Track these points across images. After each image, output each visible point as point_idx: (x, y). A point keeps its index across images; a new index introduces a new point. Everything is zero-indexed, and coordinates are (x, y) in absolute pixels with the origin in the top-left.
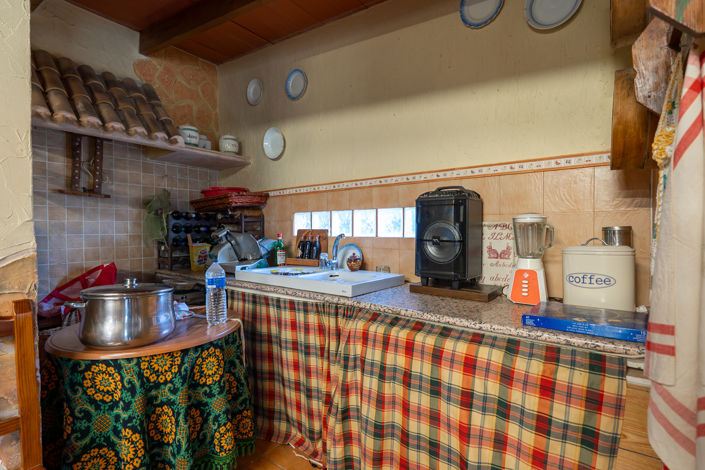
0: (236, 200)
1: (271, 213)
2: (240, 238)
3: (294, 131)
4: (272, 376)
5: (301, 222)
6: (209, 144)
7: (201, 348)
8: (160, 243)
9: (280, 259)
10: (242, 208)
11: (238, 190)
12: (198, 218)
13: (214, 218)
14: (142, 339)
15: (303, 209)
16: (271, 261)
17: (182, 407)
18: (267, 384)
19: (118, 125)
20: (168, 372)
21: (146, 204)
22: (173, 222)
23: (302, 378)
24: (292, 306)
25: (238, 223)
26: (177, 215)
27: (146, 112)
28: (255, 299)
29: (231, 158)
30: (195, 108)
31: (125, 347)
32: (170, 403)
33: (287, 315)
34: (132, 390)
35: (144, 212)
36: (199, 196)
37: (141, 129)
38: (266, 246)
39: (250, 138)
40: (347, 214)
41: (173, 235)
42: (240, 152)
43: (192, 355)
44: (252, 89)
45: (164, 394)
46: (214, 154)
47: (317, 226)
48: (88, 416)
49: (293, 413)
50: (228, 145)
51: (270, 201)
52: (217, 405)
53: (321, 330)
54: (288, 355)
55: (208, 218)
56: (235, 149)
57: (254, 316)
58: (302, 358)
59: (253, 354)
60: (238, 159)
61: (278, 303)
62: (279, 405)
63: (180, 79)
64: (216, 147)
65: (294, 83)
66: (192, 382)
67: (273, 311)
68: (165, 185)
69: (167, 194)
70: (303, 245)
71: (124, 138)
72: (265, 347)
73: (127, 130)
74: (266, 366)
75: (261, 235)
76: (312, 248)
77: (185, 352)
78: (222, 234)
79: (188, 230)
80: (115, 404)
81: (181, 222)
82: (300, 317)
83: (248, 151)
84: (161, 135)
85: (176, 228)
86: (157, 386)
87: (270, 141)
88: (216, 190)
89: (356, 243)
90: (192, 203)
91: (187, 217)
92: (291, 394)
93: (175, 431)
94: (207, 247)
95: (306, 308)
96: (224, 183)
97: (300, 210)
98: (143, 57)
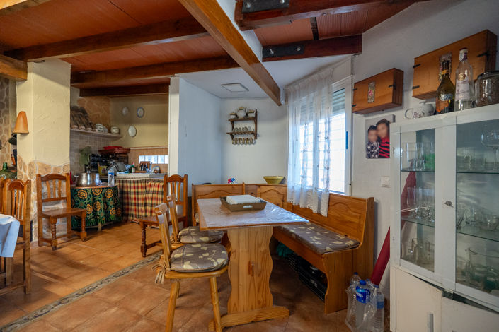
0: (117, 151)
1: (131, 155)
2: (119, 164)
3: (139, 127)
4: (128, 204)
5: (142, 159)
6: (107, 130)
7: (107, 188)
8: (86, 165)
9: (133, 171)
10: (120, 154)
11: (119, 148)
12: (102, 156)
13: (109, 157)
14: (93, 184)
15: (142, 154)
16: (130, 171)
17: (102, 201)
18: (126, 206)
19: (76, 126)
20: (98, 193)
21: (81, 151)
22: (92, 158)
23: (137, 202)
24: (134, 182)
25: (118, 159)
26: (94, 155)
27: (84, 120)
28: (123, 181)
29: (116, 135)
30: (101, 115)
31: (87, 186)
32: (99, 201)
33: (132, 185)
34: (90, 196)
35: (79, 154)
36: (102, 149)
37: (83, 127)
38: (128, 167)
39: (123, 128)
40: (163, 156)
41: (92, 163)
42: (119, 133)
43: (105, 190)
44: (124, 111)
45: (98, 198)
46: (109, 134)
47: (147, 160)
48: (78, 202)
49: (134, 213)
50: (114, 130)
51: (131, 152)
52: (111, 203)
53: (142, 187)
54: (133, 196)
55: (106, 157)
56: (117, 132)
57: (123, 187)
58: (136, 196)
59: (122, 198)
60: (118, 136)
61: (130, 182)
62: (130, 212)
63: (95, 104)
64: (110, 131)
65: (140, 112)
66: (105, 196)
67: (129, 184)
68: (88, 144)
69: (89, 147)
70: (141, 166)
71: (78, 130)
72: (126, 195)
73: (78, 128)
74: (126, 201)
75: (127, 163)
76: (145, 167)
77: (103, 189)
78: (112, 162)
79: (98, 161)
80: (85, 200)
81: (95, 158)
82: (136, 185)
83: (122, 133)
84: (90, 129)
85: (93, 161)
86: (96, 196)
87: (131, 130)
88: (109, 147)
89: (158, 165)
90: (99, 151)
91: (98, 156)
92: (134, 207)
93: (100, 207)
94: (105, 167)
95: (138, 182)
96: (112, 144)
97: (141, 155)
98: (81, 98)
